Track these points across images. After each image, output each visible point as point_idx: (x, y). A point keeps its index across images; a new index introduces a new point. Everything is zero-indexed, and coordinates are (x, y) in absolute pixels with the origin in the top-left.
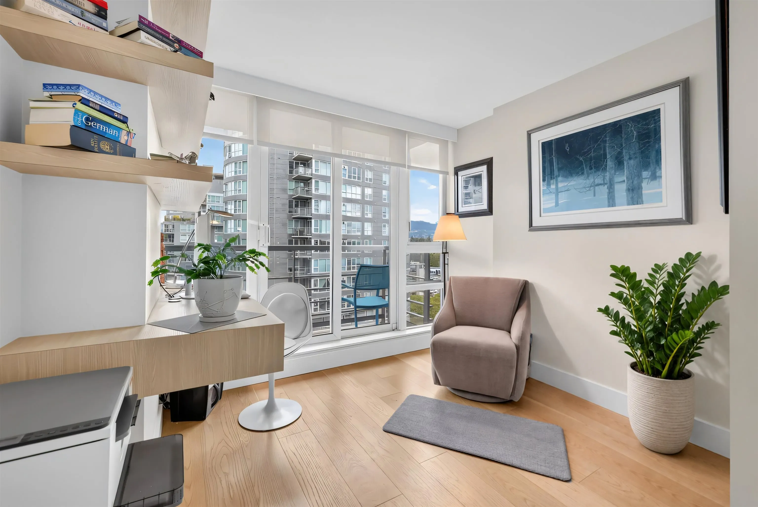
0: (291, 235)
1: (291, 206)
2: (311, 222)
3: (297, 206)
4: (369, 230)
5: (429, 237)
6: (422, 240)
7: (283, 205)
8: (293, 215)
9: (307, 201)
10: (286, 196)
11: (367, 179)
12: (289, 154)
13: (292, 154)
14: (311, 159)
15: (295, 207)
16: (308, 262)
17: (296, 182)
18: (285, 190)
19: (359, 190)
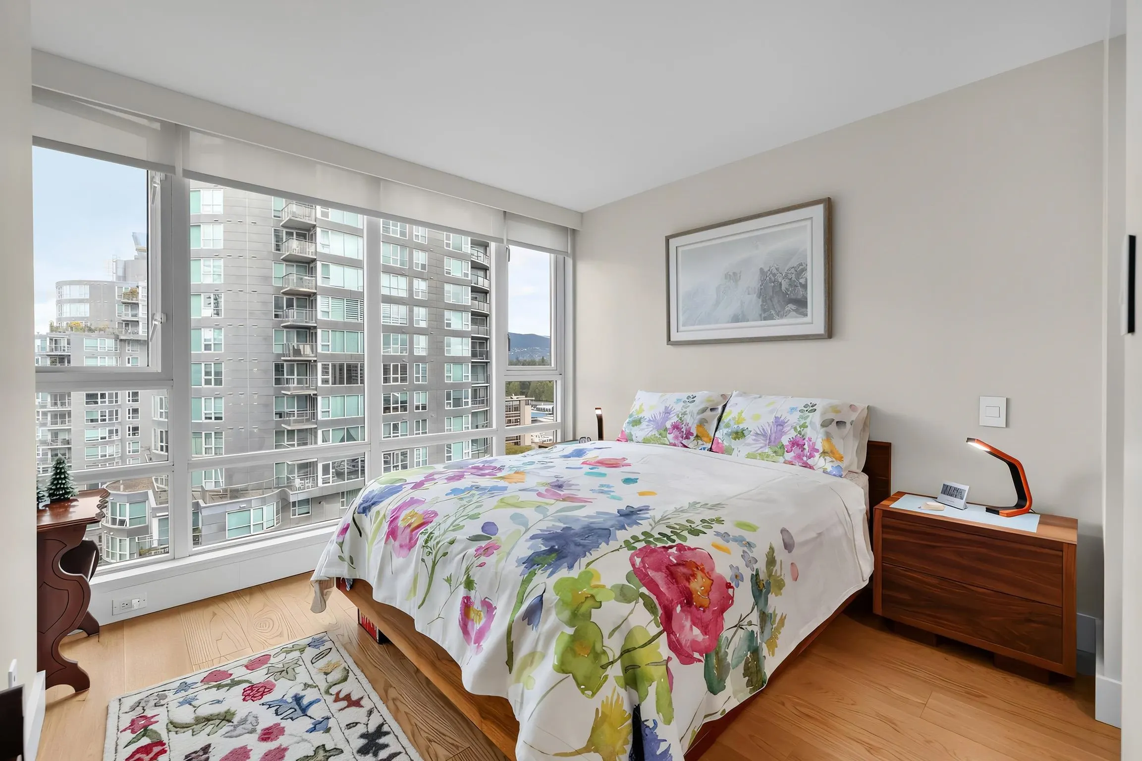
0: (279, 356)
1: (278, 306)
2: (316, 333)
3: (290, 305)
4: (421, 346)
5: (543, 358)
6: (532, 363)
7: (265, 303)
8: (282, 322)
9: (309, 300)
10: (271, 290)
11: (417, 264)
12: (275, 216)
13: (279, 217)
14: (314, 226)
15: (287, 307)
16: (311, 401)
17: (286, 265)
18: (267, 279)
19: (403, 282)
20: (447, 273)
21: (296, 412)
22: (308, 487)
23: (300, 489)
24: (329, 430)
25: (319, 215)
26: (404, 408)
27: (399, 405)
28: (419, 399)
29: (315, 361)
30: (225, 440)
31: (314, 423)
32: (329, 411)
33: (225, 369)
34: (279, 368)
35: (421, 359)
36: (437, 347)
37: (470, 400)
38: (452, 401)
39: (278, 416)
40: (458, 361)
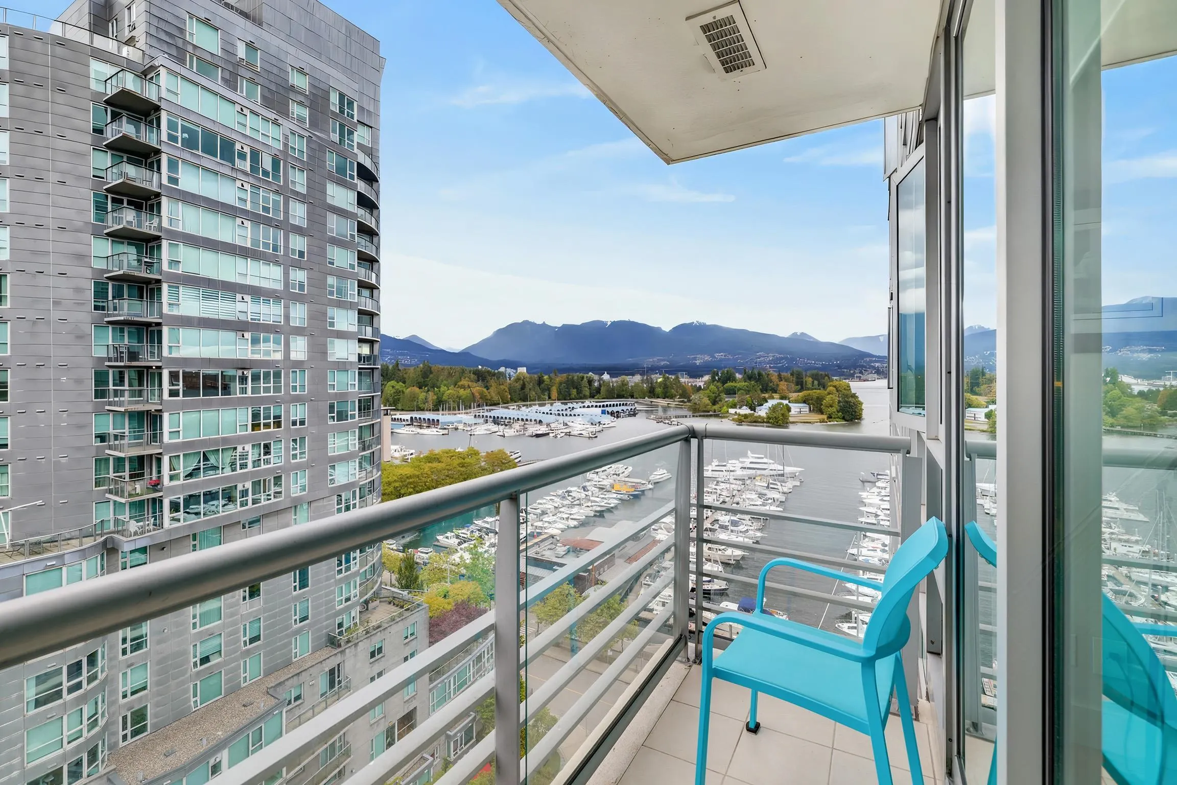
0: (102, 360)
1: (101, 296)
2: (160, 331)
3: (118, 295)
4: (299, 349)
7: (78, 290)
8: (107, 316)
9: (147, 286)
10: (88, 273)
11: (294, 251)
12: (94, 176)
13: (103, 178)
14: (157, 195)
15: (114, 298)
16: (153, 420)
17: (112, 240)
18: (82, 258)
19: (276, 272)
20: (330, 263)
21: (127, 434)
22: (149, 531)
23: (136, 533)
24: (179, 456)
25: (165, 181)
26: (278, 424)
27: (272, 420)
28: (299, 412)
29: (159, 368)
30: (13, 477)
31: (156, 447)
32: (179, 431)
33: (11, 378)
34: (100, 378)
35: (298, 364)
36: (319, 350)
37: (357, 412)
38: (335, 415)
39: (99, 439)
40: (342, 366)
